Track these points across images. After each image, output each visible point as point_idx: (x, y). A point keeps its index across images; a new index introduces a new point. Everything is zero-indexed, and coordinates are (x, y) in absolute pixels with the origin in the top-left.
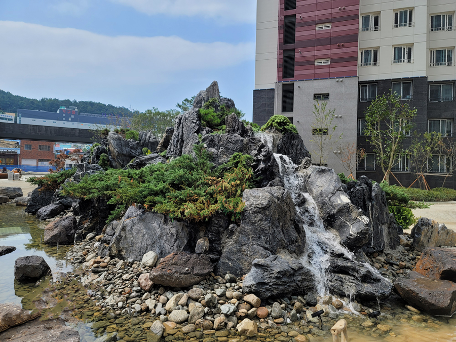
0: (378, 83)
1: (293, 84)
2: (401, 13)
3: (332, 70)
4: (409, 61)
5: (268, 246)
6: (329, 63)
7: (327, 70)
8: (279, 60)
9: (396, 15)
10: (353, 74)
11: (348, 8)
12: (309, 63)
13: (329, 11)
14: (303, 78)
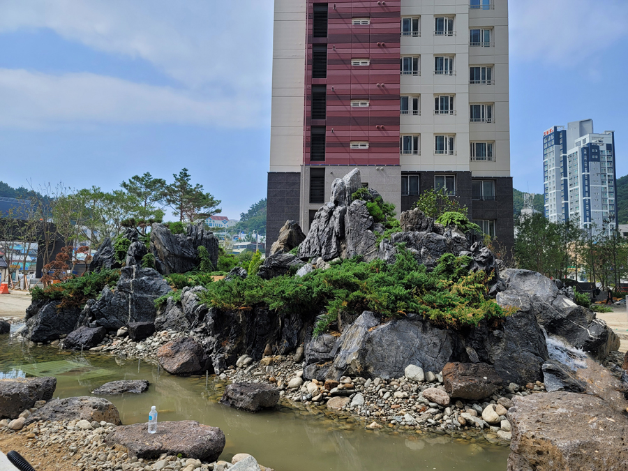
0: (419, 174)
1: (324, 169)
2: (442, 99)
3: (372, 156)
4: (452, 153)
5: (537, 352)
6: (367, 147)
7: (365, 156)
8: (306, 138)
9: (437, 100)
10: (396, 163)
11: (388, 86)
12: (344, 145)
13: (366, 87)
14: (335, 163)
